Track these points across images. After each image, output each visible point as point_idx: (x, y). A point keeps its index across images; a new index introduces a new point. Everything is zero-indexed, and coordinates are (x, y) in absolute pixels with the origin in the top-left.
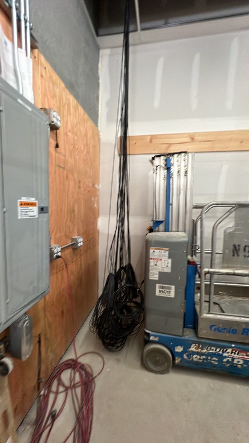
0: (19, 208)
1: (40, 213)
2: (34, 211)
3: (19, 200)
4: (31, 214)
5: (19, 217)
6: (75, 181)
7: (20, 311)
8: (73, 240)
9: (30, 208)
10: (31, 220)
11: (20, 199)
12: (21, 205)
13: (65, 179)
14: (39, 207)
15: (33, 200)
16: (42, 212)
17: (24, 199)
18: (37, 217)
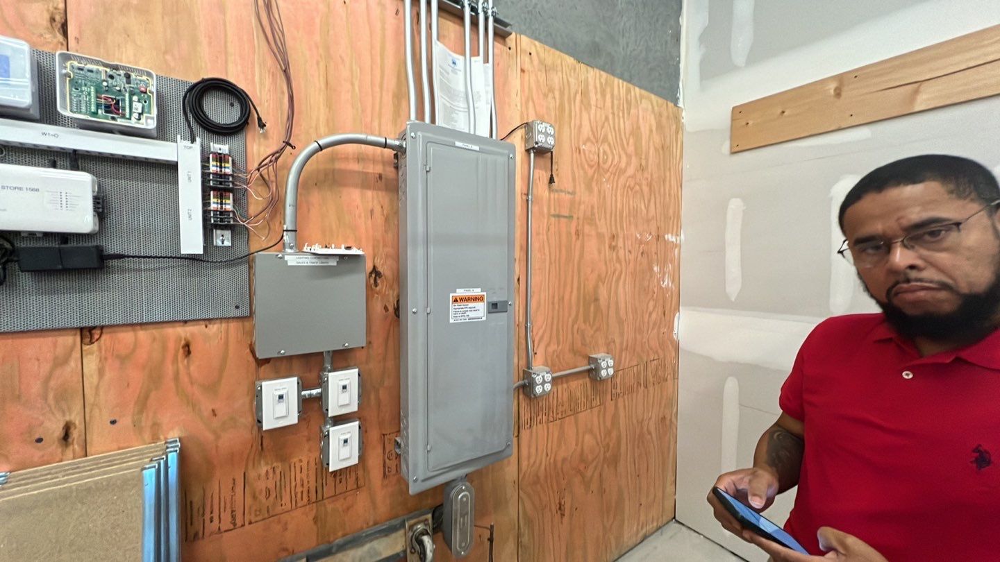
0: (452, 306)
1: (489, 312)
2: (480, 310)
3: (451, 295)
4: (472, 315)
5: (452, 321)
6: (600, 236)
7: (447, 472)
8: (591, 360)
9: (471, 305)
10: (474, 325)
11: (455, 292)
12: (456, 301)
13: (574, 238)
14: (488, 303)
15: (477, 292)
16: (495, 310)
17: (461, 292)
18: (484, 319)
